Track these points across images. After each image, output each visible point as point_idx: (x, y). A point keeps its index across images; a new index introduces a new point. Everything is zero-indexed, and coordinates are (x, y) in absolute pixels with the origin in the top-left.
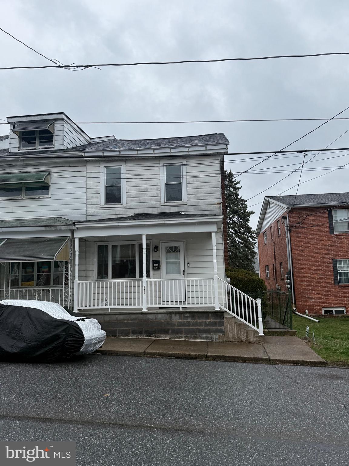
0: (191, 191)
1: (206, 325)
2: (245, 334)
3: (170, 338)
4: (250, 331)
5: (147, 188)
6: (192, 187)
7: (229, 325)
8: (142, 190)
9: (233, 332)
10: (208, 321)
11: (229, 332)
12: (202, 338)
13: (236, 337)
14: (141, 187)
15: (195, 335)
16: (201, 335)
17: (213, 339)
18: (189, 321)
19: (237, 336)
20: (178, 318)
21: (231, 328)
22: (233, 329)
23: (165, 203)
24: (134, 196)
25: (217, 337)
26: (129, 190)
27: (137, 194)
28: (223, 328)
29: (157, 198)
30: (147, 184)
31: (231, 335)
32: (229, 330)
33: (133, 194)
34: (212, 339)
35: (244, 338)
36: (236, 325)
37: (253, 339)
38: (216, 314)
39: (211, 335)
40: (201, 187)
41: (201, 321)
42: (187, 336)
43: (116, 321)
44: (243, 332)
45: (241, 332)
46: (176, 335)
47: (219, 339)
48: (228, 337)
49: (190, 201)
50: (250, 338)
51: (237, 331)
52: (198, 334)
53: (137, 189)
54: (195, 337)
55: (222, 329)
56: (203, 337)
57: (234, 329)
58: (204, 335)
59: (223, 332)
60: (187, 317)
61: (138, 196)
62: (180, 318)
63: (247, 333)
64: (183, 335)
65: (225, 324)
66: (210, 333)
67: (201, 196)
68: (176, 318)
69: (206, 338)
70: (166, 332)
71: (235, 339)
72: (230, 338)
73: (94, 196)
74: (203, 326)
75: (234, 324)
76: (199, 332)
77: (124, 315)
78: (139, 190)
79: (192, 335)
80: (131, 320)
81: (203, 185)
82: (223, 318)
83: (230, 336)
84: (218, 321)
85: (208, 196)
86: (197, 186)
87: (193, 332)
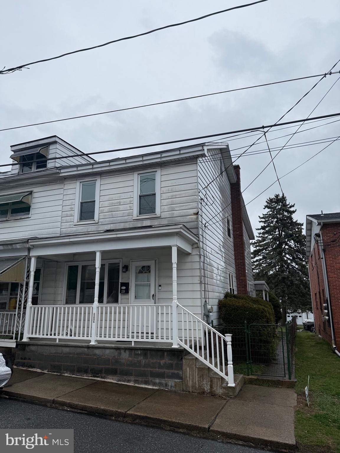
0: (165, 202)
1: (160, 367)
2: (209, 383)
3: (118, 380)
4: (216, 379)
5: (120, 201)
6: (166, 198)
7: (188, 369)
8: (115, 203)
9: (193, 379)
10: (162, 362)
11: (188, 378)
12: (154, 384)
13: (197, 387)
14: (114, 201)
15: (147, 380)
16: (153, 380)
17: (169, 386)
18: (140, 361)
19: (199, 384)
20: (128, 355)
21: (190, 373)
22: (193, 375)
23: (137, 216)
24: (107, 210)
25: (173, 385)
26: (102, 205)
27: (110, 208)
28: (181, 373)
29: (130, 212)
30: (120, 197)
31: (191, 382)
32: (188, 376)
33: (106, 209)
34: (167, 386)
35: (207, 388)
36: (198, 370)
37: (220, 391)
38: (173, 352)
39: (165, 381)
40: (176, 197)
41: (155, 361)
42: (137, 380)
43: (61, 354)
44: (206, 379)
45: (203, 380)
46: (125, 377)
47: (175, 388)
48: (187, 386)
49: (163, 213)
50: (215, 388)
51: (198, 378)
52: (150, 379)
53: (110, 203)
54: (146, 383)
55: (179, 373)
56: (156, 383)
57: (195, 375)
58: (157, 381)
59: (181, 378)
60: (138, 354)
61: (111, 210)
62: (130, 355)
63: (211, 381)
64: (132, 378)
65: (184, 368)
66: (164, 378)
67: (176, 207)
68: (125, 355)
69: (160, 384)
70: (113, 372)
71: (195, 389)
72: (189, 387)
73: (69, 213)
74: (156, 368)
75: (194, 368)
76: (151, 376)
77: (70, 348)
78: (112, 205)
79: (143, 379)
80: (77, 354)
81: (178, 194)
82: (182, 359)
83: (189, 384)
84: (174, 362)
85: (184, 206)
86: (172, 196)
87: (144, 376)
